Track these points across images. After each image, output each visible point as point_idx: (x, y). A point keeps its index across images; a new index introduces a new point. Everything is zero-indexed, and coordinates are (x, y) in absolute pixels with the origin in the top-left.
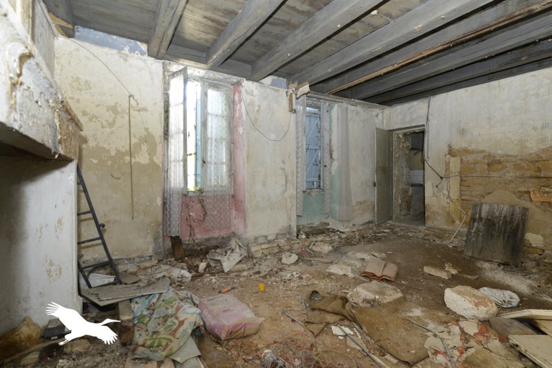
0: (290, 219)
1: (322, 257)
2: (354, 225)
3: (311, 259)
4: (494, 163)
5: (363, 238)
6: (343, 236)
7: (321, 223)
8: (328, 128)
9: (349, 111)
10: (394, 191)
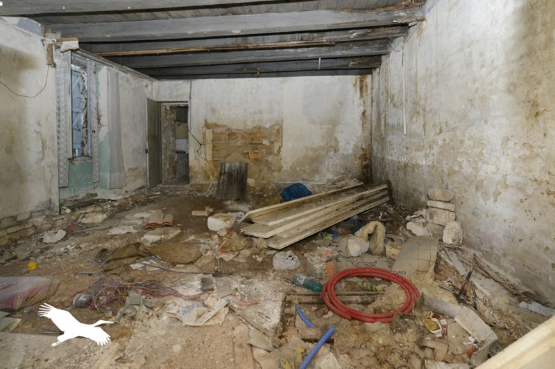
0: (50, 192)
1: (97, 226)
2: (126, 192)
3: (84, 231)
4: (231, 134)
5: (137, 202)
6: (116, 204)
7: (87, 195)
8: (95, 91)
9: (119, 77)
10: (163, 156)
